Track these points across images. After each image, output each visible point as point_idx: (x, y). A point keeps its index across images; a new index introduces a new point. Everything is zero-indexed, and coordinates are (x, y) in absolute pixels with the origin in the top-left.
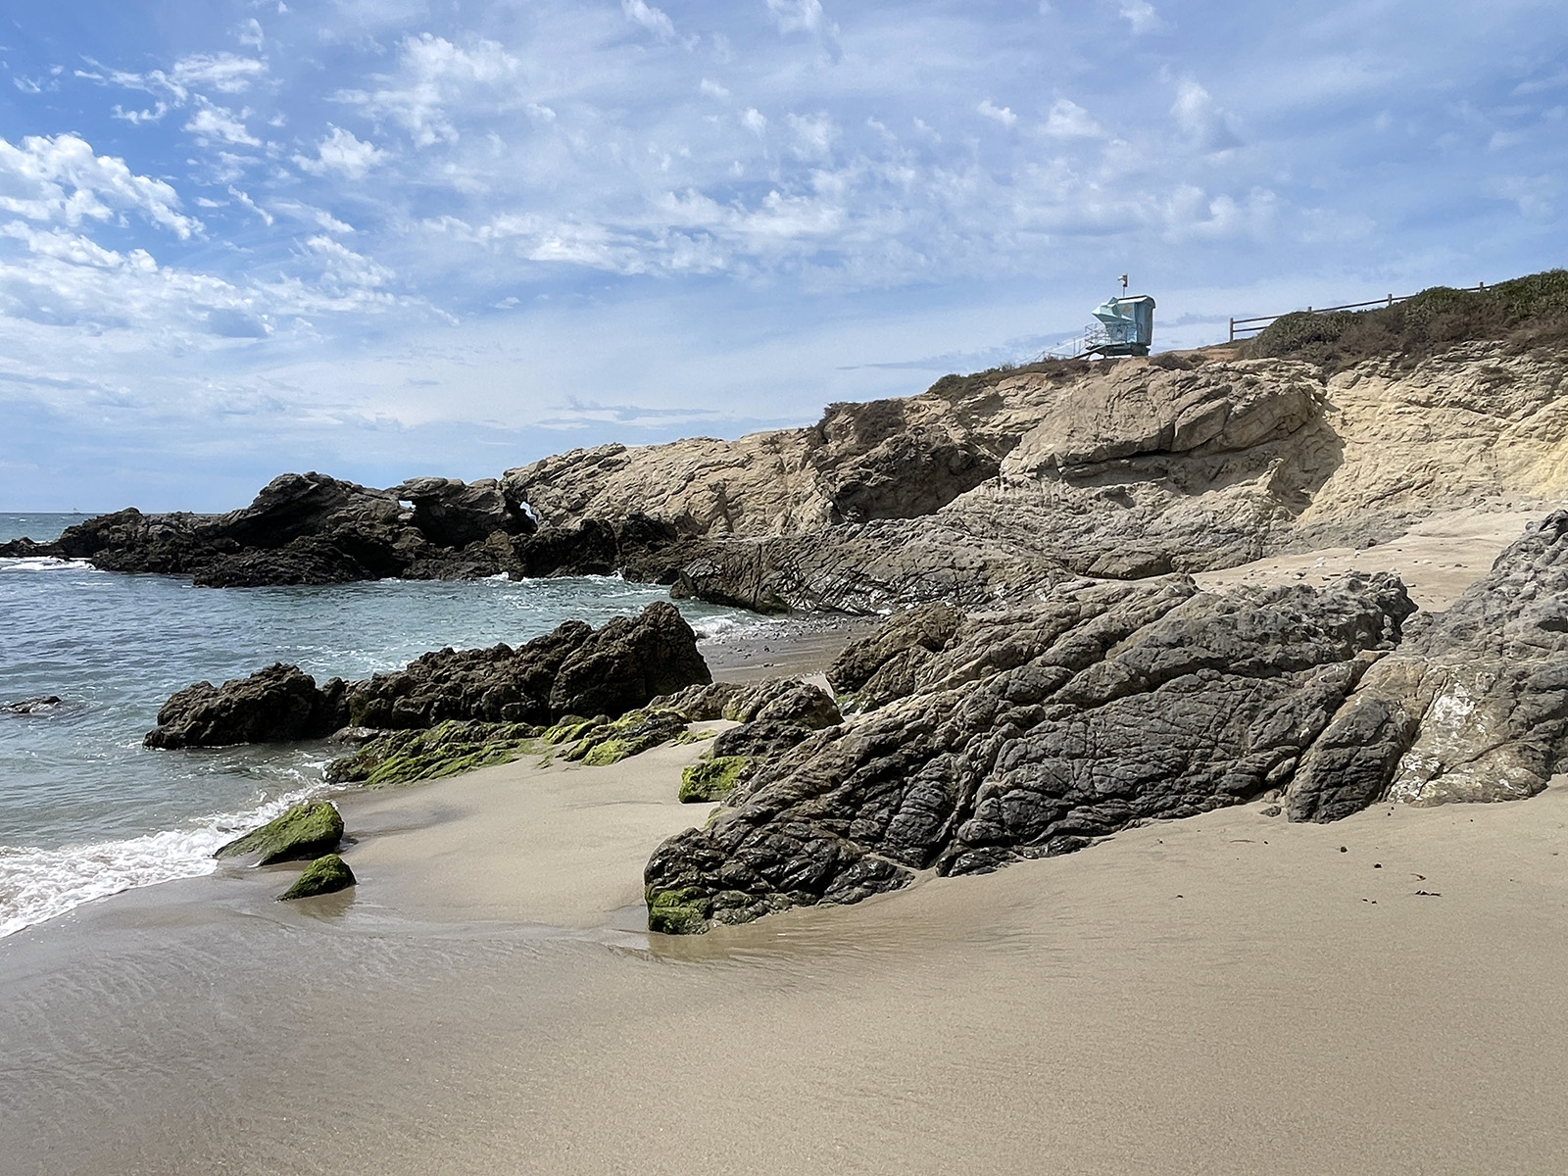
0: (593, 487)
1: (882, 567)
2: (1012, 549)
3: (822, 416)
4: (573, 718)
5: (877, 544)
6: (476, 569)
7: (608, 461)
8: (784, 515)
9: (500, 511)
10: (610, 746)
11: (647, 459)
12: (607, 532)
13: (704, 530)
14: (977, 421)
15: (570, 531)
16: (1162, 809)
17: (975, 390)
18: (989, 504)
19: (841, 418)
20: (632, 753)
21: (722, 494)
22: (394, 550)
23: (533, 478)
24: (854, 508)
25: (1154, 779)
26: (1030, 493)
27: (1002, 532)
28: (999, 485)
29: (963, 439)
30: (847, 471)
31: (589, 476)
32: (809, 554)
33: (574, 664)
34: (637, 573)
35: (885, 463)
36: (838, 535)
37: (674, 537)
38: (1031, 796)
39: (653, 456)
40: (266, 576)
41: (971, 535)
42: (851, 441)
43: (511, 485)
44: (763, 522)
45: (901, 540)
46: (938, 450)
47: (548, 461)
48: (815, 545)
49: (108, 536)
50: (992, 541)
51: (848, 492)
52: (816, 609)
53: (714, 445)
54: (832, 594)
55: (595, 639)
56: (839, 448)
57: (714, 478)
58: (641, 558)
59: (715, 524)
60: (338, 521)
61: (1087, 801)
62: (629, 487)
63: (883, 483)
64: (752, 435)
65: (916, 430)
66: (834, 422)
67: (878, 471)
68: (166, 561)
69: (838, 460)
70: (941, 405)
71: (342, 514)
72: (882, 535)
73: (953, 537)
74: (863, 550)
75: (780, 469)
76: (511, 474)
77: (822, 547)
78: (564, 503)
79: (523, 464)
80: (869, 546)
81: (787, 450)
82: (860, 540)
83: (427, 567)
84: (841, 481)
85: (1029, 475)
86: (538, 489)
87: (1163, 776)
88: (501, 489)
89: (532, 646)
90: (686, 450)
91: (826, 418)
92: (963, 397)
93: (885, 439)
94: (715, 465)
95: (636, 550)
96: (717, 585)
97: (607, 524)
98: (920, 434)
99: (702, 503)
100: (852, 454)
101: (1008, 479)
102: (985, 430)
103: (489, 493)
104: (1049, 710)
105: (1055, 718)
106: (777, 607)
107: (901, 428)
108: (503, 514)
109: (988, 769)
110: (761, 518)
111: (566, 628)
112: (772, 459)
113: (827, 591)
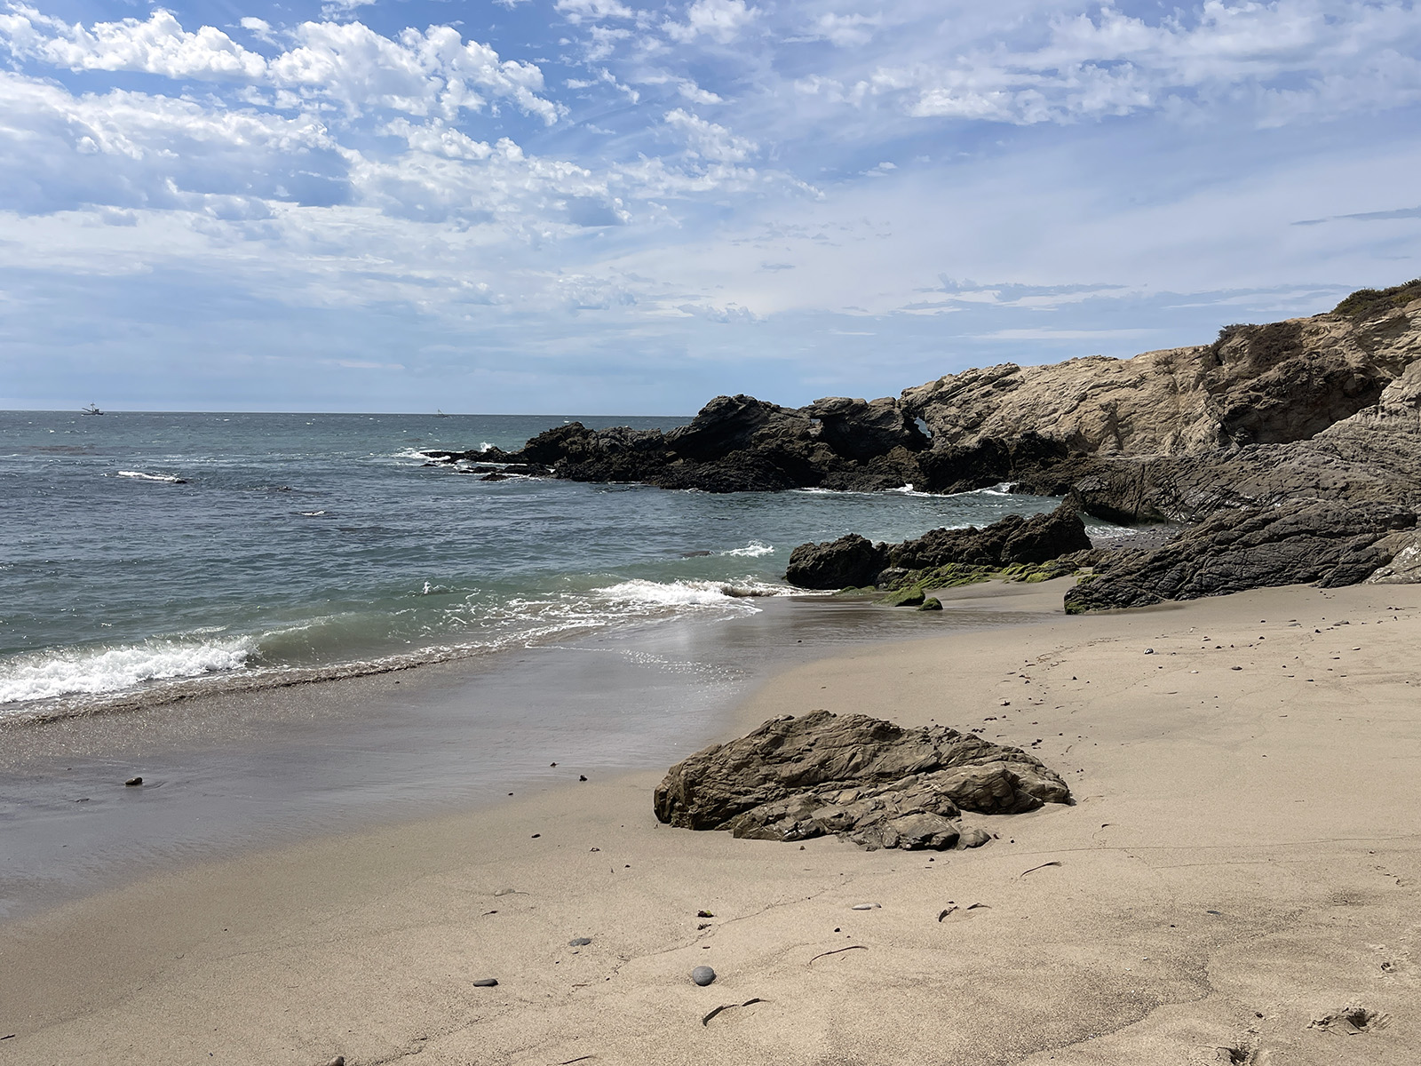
0: (988, 407)
1: (1251, 486)
2: (1379, 471)
3: (1216, 337)
4: (1017, 564)
5: (1249, 466)
6: (885, 481)
7: (1002, 381)
8: (1173, 434)
9: (899, 428)
10: (1039, 575)
11: (1041, 379)
12: (1002, 450)
13: (1094, 448)
14: (1380, 343)
15: (968, 448)
16: (1268, 583)
17: (1380, 311)
18: (1364, 431)
19: (1236, 341)
20: (1050, 578)
21: (1113, 413)
22: (811, 463)
23: (931, 397)
24: (1242, 429)
25: (1268, 573)
26: (1406, 421)
27: (1372, 457)
28: (1377, 413)
29: (1360, 362)
30: (1236, 395)
31: (984, 396)
32: (1186, 474)
33: (1014, 538)
34: (1030, 486)
35: (1276, 386)
36: (1215, 457)
37: (1065, 454)
38: (1215, 576)
39: (1047, 376)
40: (721, 485)
41: (1342, 459)
42: (1245, 364)
43: (909, 404)
44: (1154, 440)
45: (1273, 463)
46: (1332, 373)
47: (945, 381)
48: (1192, 466)
49: (568, 447)
50: (1362, 465)
51: (1236, 414)
52: (1190, 520)
53: (1106, 365)
54: (1204, 508)
55: (1027, 525)
56: (1231, 371)
57: (1106, 398)
58: (1034, 474)
59: (1105, 442)
60: (763, 438)
61: (1239, 580)
62: (1022, 407)
63: (1273, 406)
64: (1147, 353)
65: (1311, 354)
66: (1228, 345)
67: (1268, 394)
68: (627, 470)
69: (1229, 384)
70: (1343, 327)
71: (765, 431)
72: (1256, 458)
73: (1322, 461)
74: (1237, 471)
75: (1173, 389)
76: (909, 394)
77: (1199, 467)
78: (961, 422)
79: (920, 382)
80: (1242, 468)
81: (1181, 371)
82: (1238, 461)
83: (842, 479)
84: (1230, 404)
85: (1408, 404)
86: (935, 408)
87: (1272, 572)
88: (899, 407)
89: (990, 528)
90: (1080, 370)
91: (1221, 341)
92: (1366, 319)
93: (1279, 362)
94: (1109, 385)
95: (1029, 466)
96: (1104, 498)
97: (1002, 442)
98: (1314, 358)
99: (1093, 420)
100: (1243, 378)
101: (1386, 407)
102: (1388, 352)
103: (889, 411)
104: (1231, 548)
105: (1232, 550)
106: (1157, 518)
107: (1296, 351)
108: (902, 431)
109: (1201, 568)
110: (1151, 436)
111: (1009, 519)
112: (1165, 380)
113: (1200, 505)
